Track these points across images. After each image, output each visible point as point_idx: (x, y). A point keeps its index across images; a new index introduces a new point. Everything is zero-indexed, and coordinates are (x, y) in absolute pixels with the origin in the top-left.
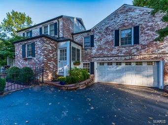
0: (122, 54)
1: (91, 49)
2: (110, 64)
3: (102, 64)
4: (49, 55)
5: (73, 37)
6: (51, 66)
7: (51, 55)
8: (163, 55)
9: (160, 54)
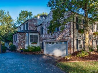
0: (53, 38)
1: (42, 35)
2: (50, 43)
3: (47, 43)
4: (21, 40)
5: (36, 28)
6: (22, 45)
7: (22, 40)
8: (67, 38)
9: (66, 37)
